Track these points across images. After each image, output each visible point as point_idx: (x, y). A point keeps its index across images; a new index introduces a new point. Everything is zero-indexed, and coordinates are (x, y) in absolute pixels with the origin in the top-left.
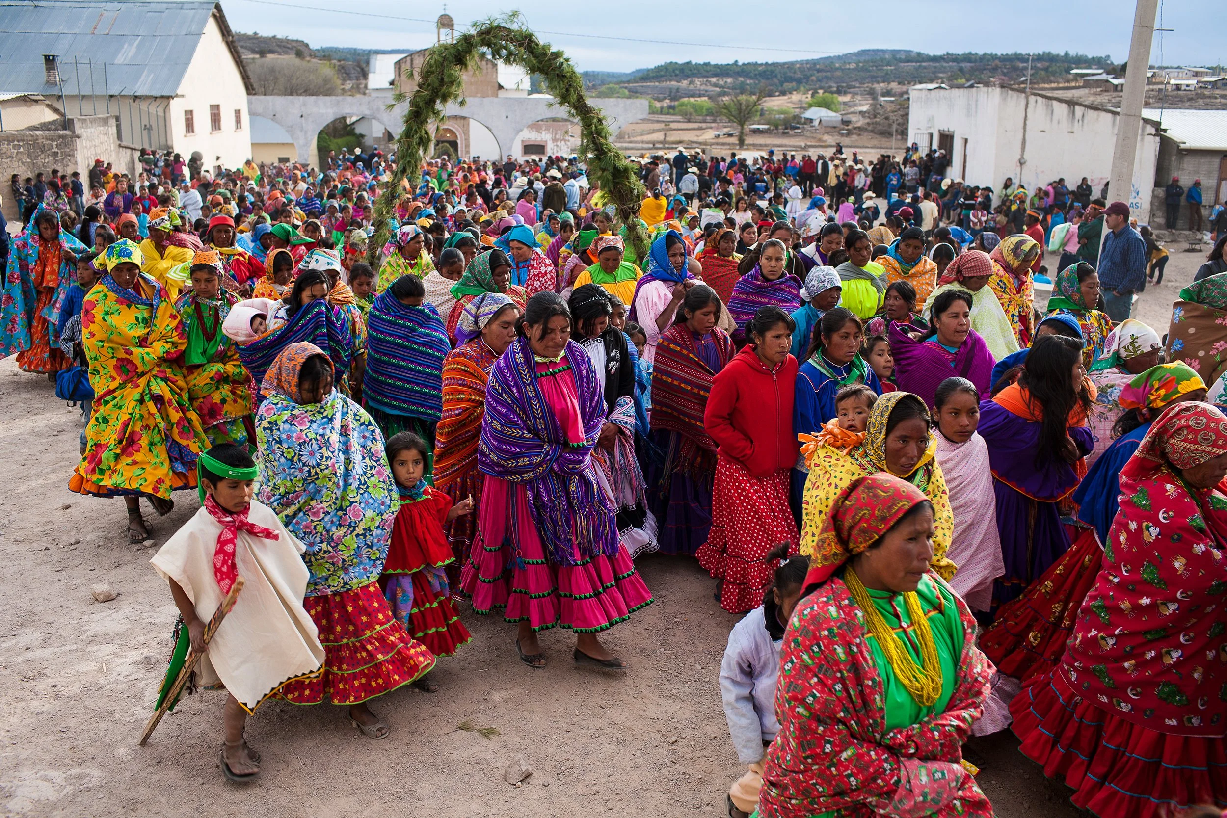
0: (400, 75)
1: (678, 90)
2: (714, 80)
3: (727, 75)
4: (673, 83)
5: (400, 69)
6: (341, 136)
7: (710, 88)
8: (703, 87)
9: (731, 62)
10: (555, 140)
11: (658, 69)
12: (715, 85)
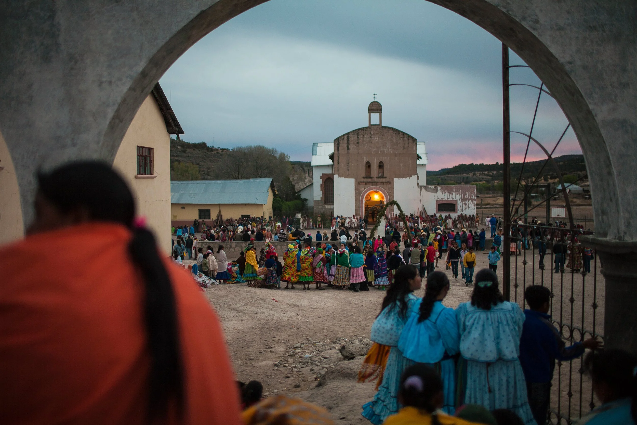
0: (338, 150)
1: (467, 178)
2: (486, 172)
3: (494, 170)
4: (464, 175)
5: (338, 144)
6: (291, 200)
7: (484, 177)
8: (481, 176)
9: (495, 163)
10: (463, 200)
11: (455, 168)
12: (488, 175)
